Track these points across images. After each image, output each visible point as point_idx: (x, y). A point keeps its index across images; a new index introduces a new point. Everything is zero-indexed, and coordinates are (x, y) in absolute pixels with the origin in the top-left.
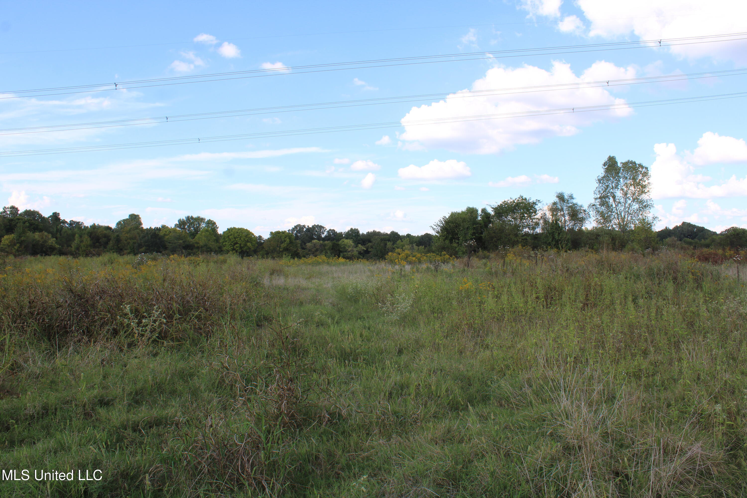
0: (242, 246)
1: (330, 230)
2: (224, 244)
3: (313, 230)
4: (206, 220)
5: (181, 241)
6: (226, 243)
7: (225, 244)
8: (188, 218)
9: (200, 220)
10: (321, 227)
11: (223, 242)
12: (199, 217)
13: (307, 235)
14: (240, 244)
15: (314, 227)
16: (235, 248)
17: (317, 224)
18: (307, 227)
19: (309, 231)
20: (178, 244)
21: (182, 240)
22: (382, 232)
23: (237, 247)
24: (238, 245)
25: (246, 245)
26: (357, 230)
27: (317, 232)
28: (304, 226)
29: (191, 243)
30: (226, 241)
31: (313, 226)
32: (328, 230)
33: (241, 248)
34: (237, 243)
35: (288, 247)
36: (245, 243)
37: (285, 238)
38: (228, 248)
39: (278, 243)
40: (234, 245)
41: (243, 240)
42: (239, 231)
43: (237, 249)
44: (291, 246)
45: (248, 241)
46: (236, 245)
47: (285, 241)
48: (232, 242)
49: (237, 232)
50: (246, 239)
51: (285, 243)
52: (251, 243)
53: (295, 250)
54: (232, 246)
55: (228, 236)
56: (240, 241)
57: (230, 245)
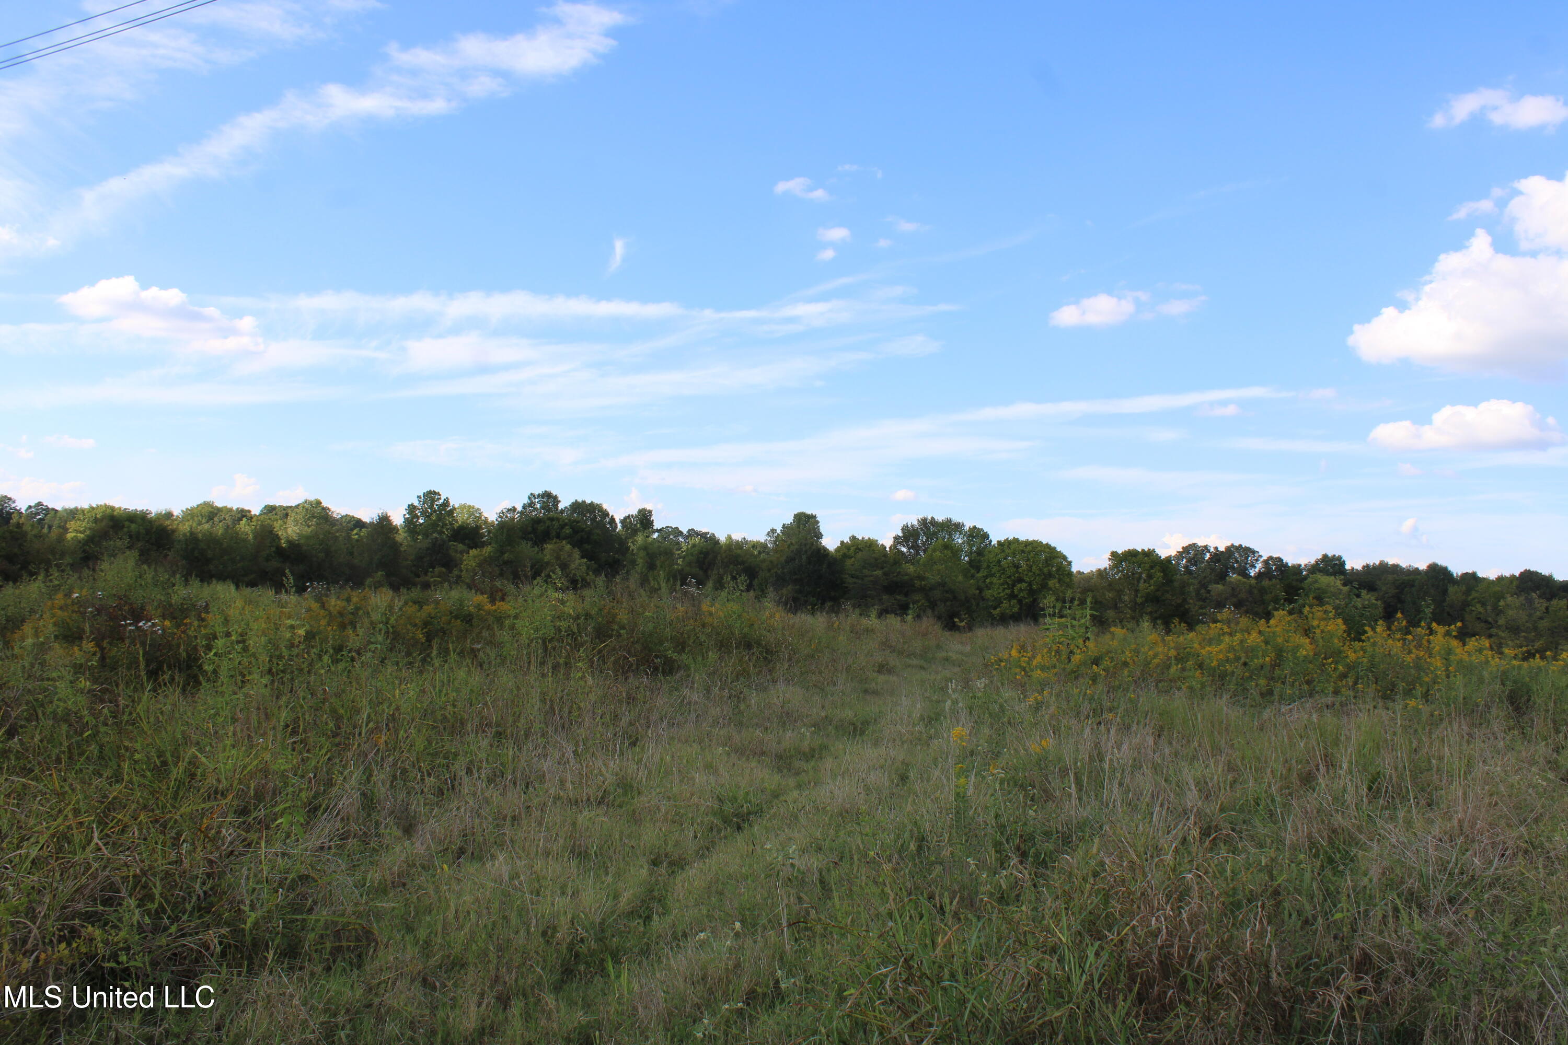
0: (1034, 587)
1: (1271, 558)
2: (988, 581)
3: (1229, 558)
4: (967, 528)
5: (878, 573)
6: (995, 580)
7: (991, 583)
8: (924, 522)
9: (951, 527)
10: (1248, 551)
11: (986, 577)
12: (949, 521)
13: (1213, 570)
14: (1030, 584)
15: (1231, 550)
16: (1016, 592)
17: (1237, 544)
18: (1212, 550)
19: (1218, 561)
20: (871, 578)
21: (882, 568)
22: (1404, 564)
23: (1021, 590)
24: (1023, 585)
26: (1340, 558)
27: (1237, 562)
28: (1206, 548)
29: (906, 577)
30: (993, 575)
31: (1228, 549)
32: (1265, 558)
33: (1031, 592)
34: (1020, 580)
35: (1159, 593)
36: (1043, 579)
37: (1152, 567)
38: (999, 593)
39: (1131, 580)
40: (1014, 585)
41: (1037, 572)
42: (1029, 548)
43: (1022, 594)
44: (1167, 592)
45: (1050, 575)
46: (1019, 586)
47: (1150, 577)
48: (1009, 577)
49: (1023, 551)
50: (1045, 570)
51: (1152, 582)
52: (1060, 580)
53: (1179, 601)
54: (1008, 588)
55: (999, 561)
56: (1030, 574)
57: (1003, 584)
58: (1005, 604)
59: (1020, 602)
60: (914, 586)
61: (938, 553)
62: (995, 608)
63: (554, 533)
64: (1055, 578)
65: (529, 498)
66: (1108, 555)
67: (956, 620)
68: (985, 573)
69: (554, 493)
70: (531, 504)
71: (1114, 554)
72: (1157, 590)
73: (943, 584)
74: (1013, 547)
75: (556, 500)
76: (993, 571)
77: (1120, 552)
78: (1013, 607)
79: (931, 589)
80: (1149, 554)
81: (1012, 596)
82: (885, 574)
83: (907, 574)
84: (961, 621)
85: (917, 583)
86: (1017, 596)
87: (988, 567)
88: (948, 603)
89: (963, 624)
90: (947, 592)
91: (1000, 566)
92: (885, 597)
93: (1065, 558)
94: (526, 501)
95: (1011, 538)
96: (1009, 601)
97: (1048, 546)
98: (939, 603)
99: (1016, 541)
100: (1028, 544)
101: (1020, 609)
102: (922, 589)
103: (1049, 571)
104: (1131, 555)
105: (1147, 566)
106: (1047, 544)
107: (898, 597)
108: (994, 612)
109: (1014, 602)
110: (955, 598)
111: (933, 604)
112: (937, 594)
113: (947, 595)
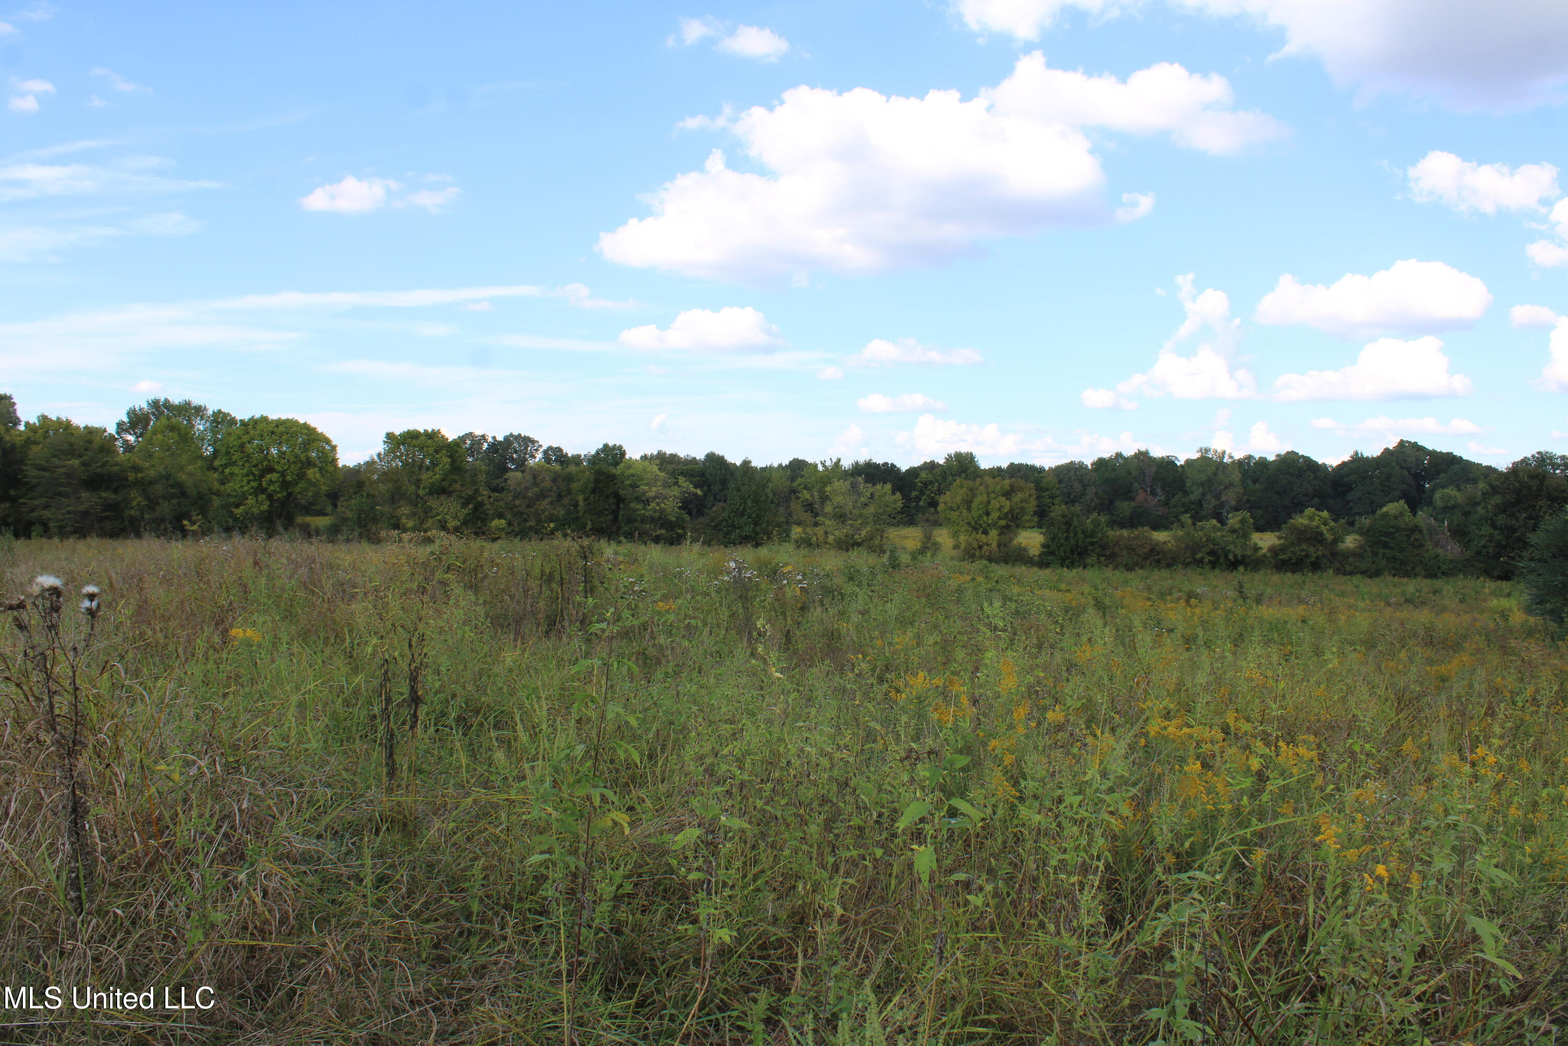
0: (289, 478)
1: (550, 447)
2: (227, 471)
3: (507, 449)
4: (210, 413)
6: (236, 470)
7: (232, 474)
9: (189, 411)
10: (527, 440)
11: (225, 466)
12: (188, 404)
14: (283, 474)
15: (509, 439)
16: (264, 484)
17: (516, 433)
18: (490, 439)
19: (497, 452)
20: (64, 470)
22: (682, 454)
23: (271, 482)
24: (274, 476)
25: (301, 476)
26: (620, 448)
27: (516, 453)
28: (484, 436)
29: (115, 469)
30: (234, 464)
32: (544, 447)
33: (285, 485)
34: (270, 470)
35: (445, 484)
36: (301, 468)
37: (437, 452)
38: (242, 487)
39: (413, 469)
40: (262, 476)
41: (292, 459)
42: (281, 429)
43: (272, 488)
44: (455, 481)
45: (309, 463)
46: (269, 476)
47: (434, 464)
48: (256, 466)
49: (273, 433)
50: (303, 457)
51: (437, 469)
52: (321, 469)
53: (470, 493)
54: (255, 480)
55: (242, 446)
56: (283, 461)
57: (247, 475)
58: (251, 501)
59: (270, 497)
60: (127, 480)
61: (160, 437)
62: (237, 506)
64: (315, 466)
66: (383, 437)
67: (186, 522)
68: (224, 461)
71: (390, 436)
72: (444, 480)
73: (168, 477)
74: (260, 427)
76: (234, 458)
77: (397, 433)
78: (262, 504)
79: (151, 483)
80: (433, 436)
81: (261, 490)
83: (117, 464)
84: (193, 523)
85: (131, 476)
86: (266, 489)
87: (228, 453)
88: (174, 501)
89: (195, 527)
90: (173, 487)
91: (243, 452)
92: (85, 495)
93: (328, 441)
95: (258, 416)
96: (256, 496)
97: (306, 426)
98: (161, 501)
99: (264, 419)
100: (279, 423)
101: (270, 506)
102: (140, 484)
103: (308, 458)
104: (411, 437)
105: (431, 450)
106: (305, 424)
107: (104, 495)
108: (236, 511)
109: (262, 497)
110: (184, 494)
111: (153, 503)
112: (159, 489)
113: (173, 491)
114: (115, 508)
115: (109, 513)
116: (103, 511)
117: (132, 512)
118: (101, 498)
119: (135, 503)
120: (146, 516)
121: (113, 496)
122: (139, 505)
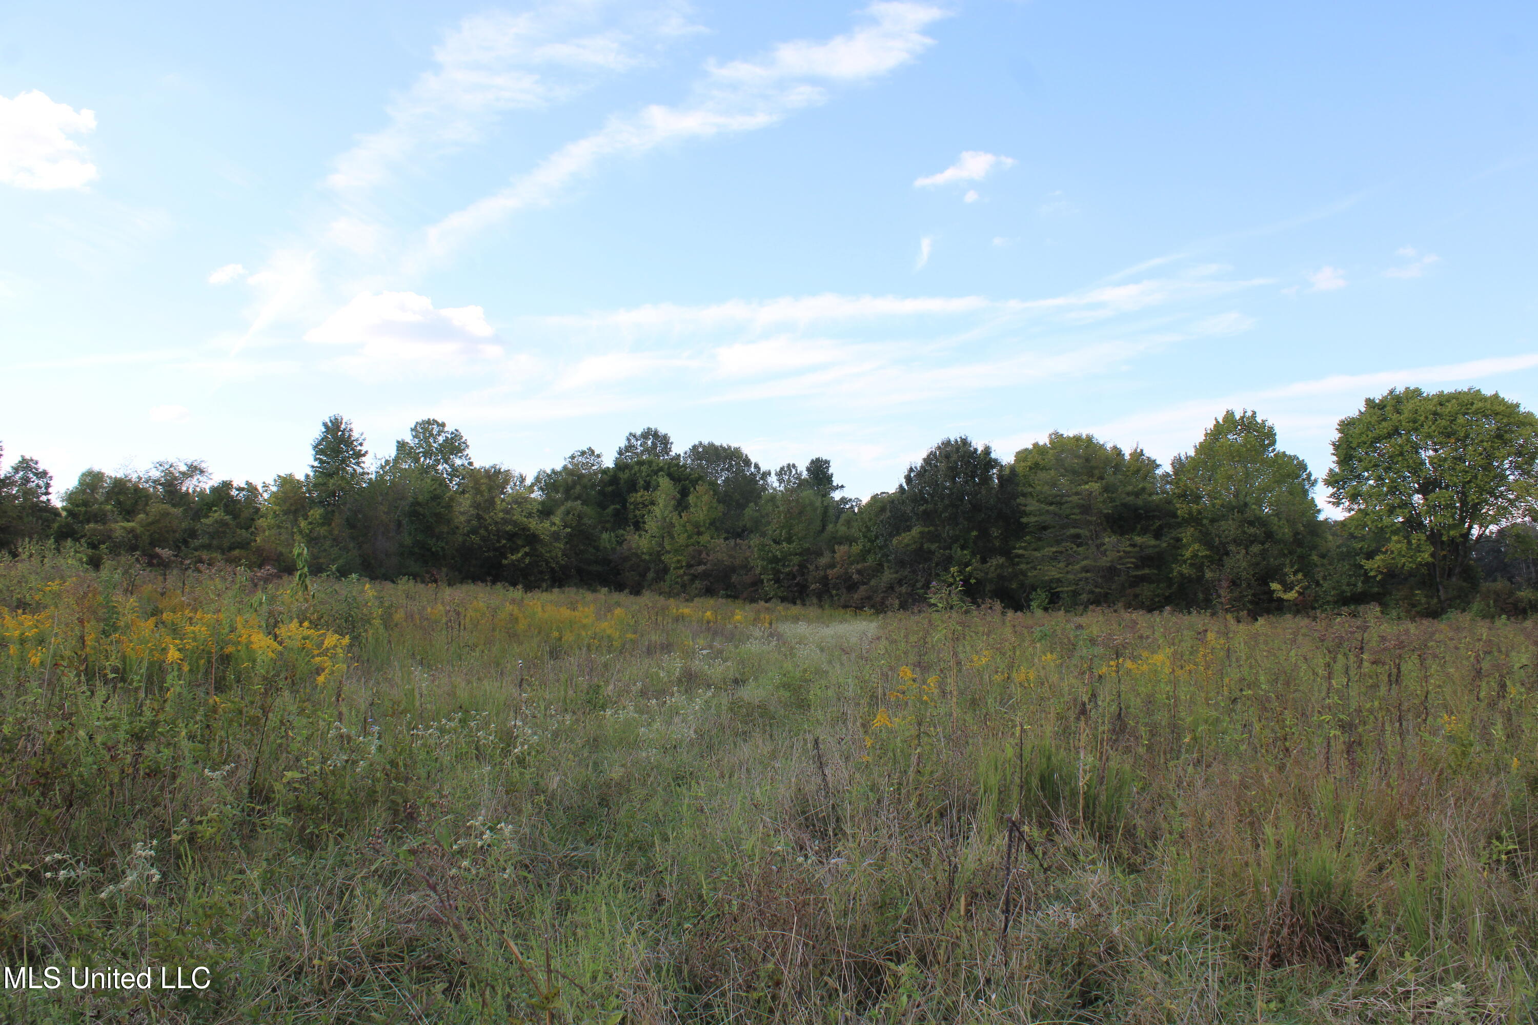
58: (1396, 544)
60: (1175, 516)
62: (1370, 556)
63: (641, 482)
65: (628, 439)
67: (1275, 586)
69: (662, 431)
70: (630, 447)
73: (1241, 508)
74: (1408, 407)
75: (665, 441)
78: (1419, 549)
79: (1214, 519)
82: (1106, 489)
83: (1158, 491)
84: (1288, 588)
85: (1182, 509)
88: (1256, 549)
89: (1292, 595)
90: (1251, 523)
92: (1109, 540)
94: (623, 443)
98: (1232, 548)
102: (1194, 520)
107: (1138, 539)
108: (1368, 564)
110: (1269, 535)
111: (1219, 553)
112: (1229, 528)
113: (1252, 530)
114: (1157, 561)
115: (1147, 571)
116: (1137, 567)
117: (1186, 569)
118: (1134, 546)
119: (1188, 554)
120: (1208, 575)
121: (1153, 542)
122: (1195, 556)
